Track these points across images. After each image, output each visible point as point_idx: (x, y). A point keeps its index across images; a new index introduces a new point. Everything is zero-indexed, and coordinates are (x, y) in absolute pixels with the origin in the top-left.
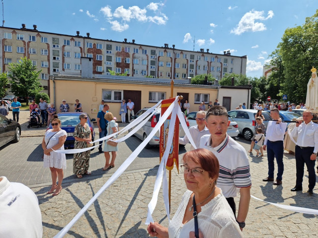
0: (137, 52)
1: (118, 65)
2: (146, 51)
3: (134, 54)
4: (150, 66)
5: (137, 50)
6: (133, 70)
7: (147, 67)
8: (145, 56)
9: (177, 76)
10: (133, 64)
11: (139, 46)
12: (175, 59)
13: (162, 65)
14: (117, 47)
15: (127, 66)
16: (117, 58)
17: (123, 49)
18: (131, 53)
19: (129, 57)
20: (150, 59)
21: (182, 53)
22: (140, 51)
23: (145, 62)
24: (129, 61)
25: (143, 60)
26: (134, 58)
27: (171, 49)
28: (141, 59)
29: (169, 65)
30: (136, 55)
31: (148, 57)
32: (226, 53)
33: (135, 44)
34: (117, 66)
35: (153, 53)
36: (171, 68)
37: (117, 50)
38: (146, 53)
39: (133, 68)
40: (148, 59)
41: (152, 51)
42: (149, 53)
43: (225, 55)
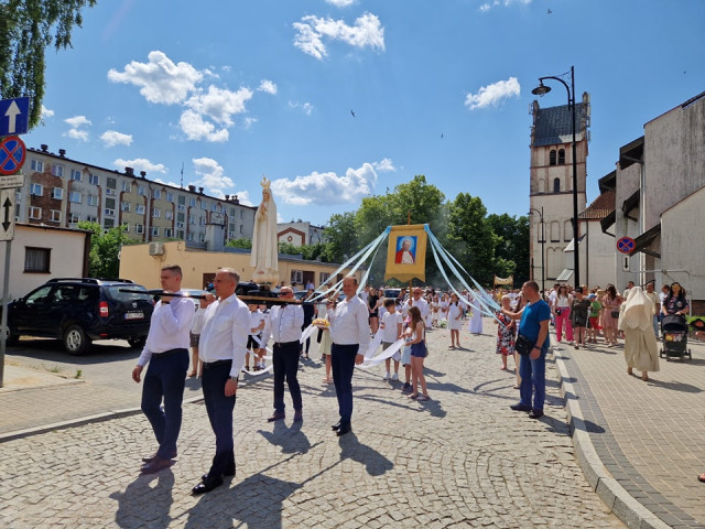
0: (78, 178)
1: (35, 199)
2: (96, 178)
3: (72, 181)
4: (103, 208)
5: (78, 173)
6: (69, 215)
7: (99, 210)
8: (94, 190)
9: (156, 233)
10: (69, 203)
11: (84, 167)
12: (153, 200)
13: (127, 209)
14: (34, 162)
15: (57, 204)
16: (32, 185)
17: (47, 169)
18: (66, 179)
19: (60, 185)
20: (104, 196)
21: (164, 190)
22: (84, 177)
23: (95, 201)
24: (61, 194)
25: (90, 196)
26: (71, 189)
28: (87, 194)
29: (141, 210)
30: (76, 183)
31: (100, 191)
32: (230, 199)
33: (67, 160)
34: (32, 204)
35: (111, 184)
36: (145, 216)
37: (33, 167)
38: (96, 182)
39: (68, 210)
40: (100, 195)
41: (108, 179)
42: (102, 182)
43: (228, 201)
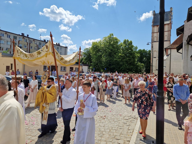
0: (3, 36)
2: (10, 36)
3: (1, 36)
5: (3, 34)
7: (11, 46)
8: (9, 39)
10: (0, 44)
11: (5, 32)
12: (30, 44)
21: (34, 40)
22: (5, 36)
23: (9, 43)
25: (7, 41)
27: (26, 37)
28: (6, 41)
29: (26, 47)
31: (11, 40)
32: (58, 44)
35: (15, 38)
36: (27, 48)
40: (11, 42)
41: (14, 36)
42: (12, 37)
43: (57, 45)
